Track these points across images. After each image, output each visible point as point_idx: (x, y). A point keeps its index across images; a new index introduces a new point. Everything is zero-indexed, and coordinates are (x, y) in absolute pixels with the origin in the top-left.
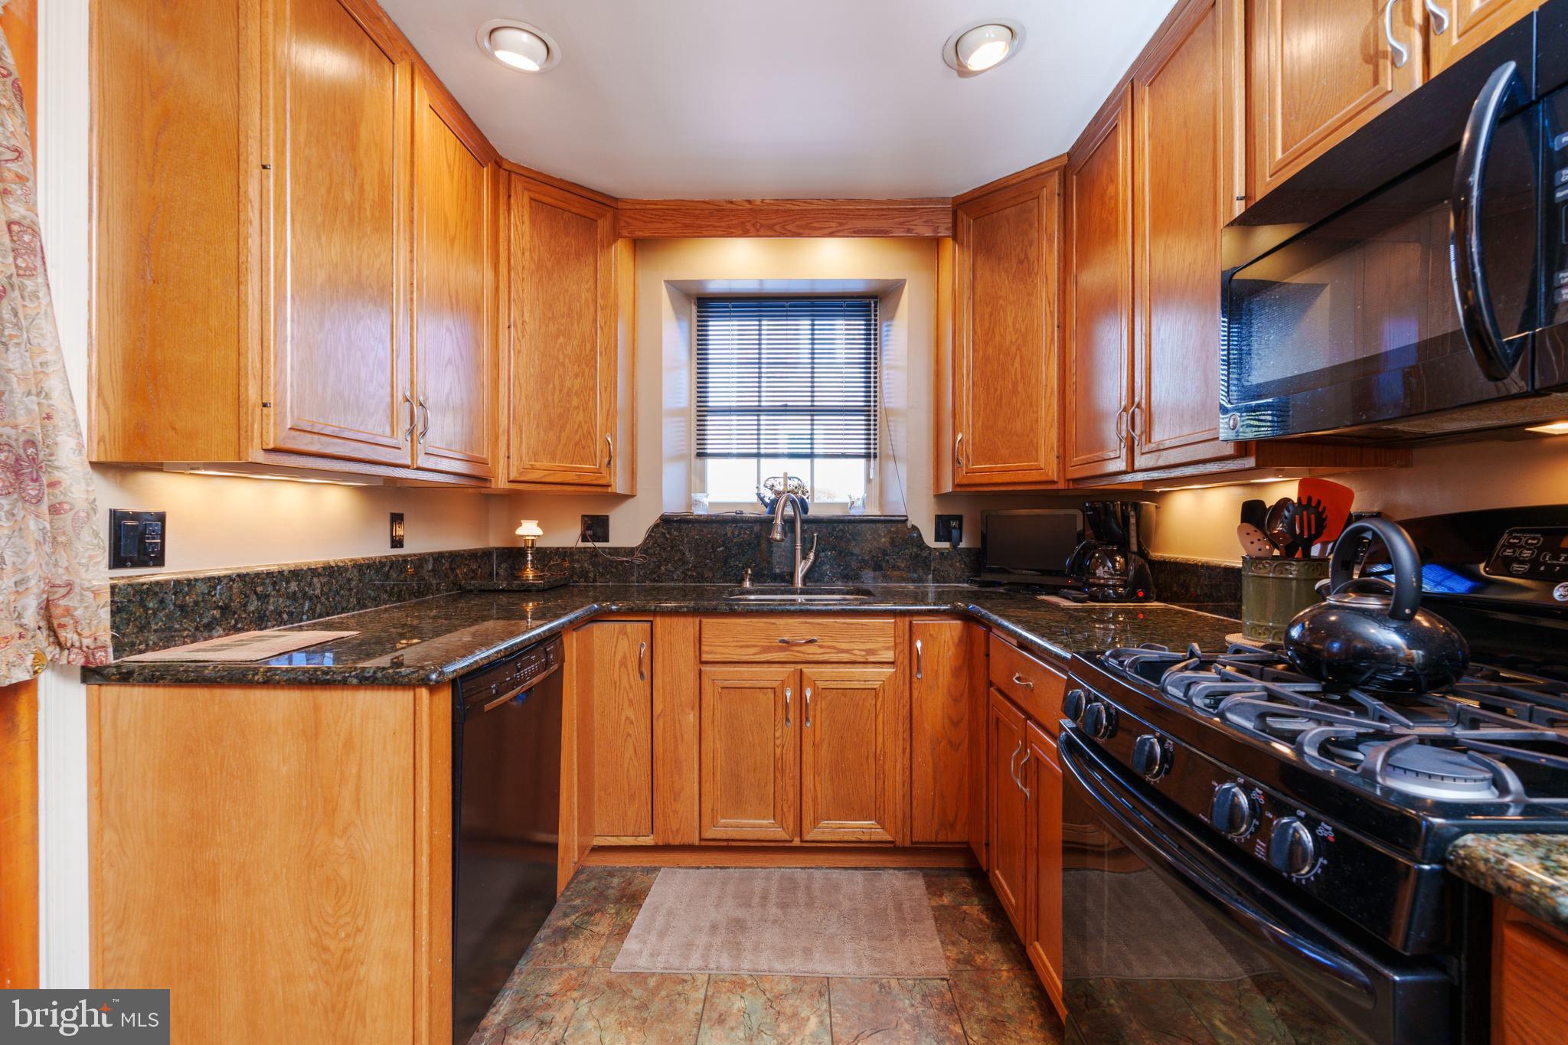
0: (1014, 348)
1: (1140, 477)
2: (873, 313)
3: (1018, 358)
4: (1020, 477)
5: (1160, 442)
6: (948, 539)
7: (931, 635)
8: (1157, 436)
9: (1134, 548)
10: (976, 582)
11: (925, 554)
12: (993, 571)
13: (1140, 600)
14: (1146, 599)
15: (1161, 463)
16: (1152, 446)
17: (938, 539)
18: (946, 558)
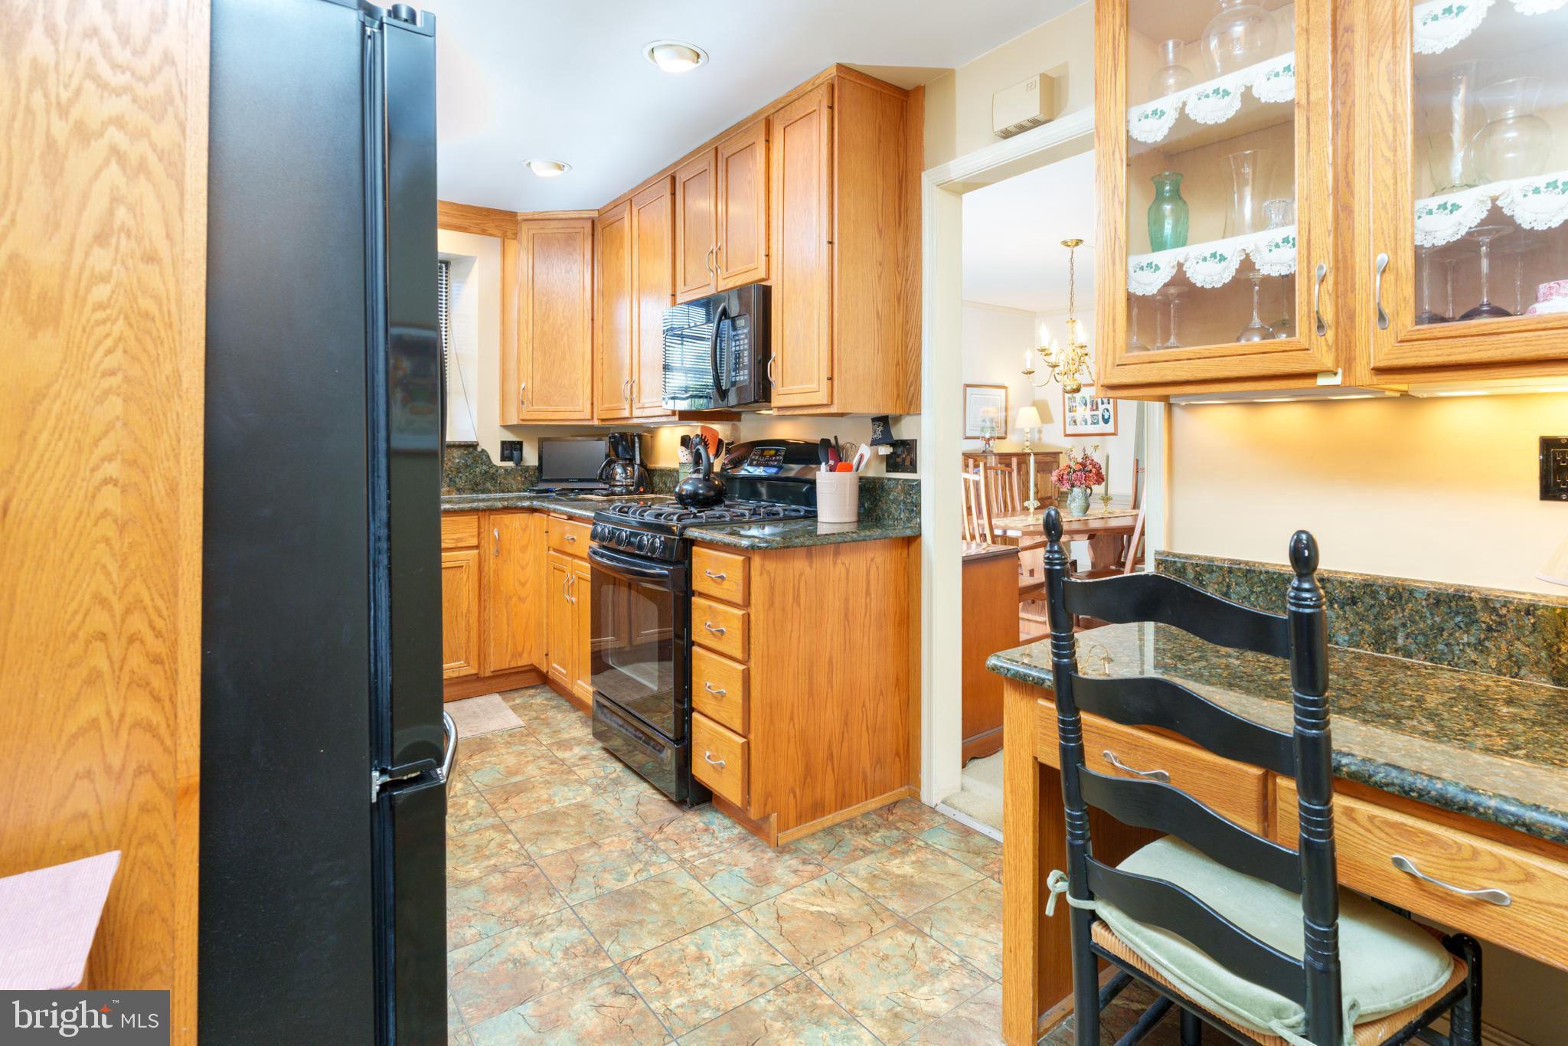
0: (563, 329)
1: (635, 421)
2: (444, 274)
3: (566, 336)
4: (568, 416)
5: (644, 404)
6: (510, 459)
7: (506, 525)
8: (642, 401)
9: (638, 461)
10: (534, 490)
11: (492, 471)
12: (547, 481)
13: (641, 493)
14: (644, 493)
15: (644, 415)
16: (641, 405)
17: (503, 458)
18: (509, 473)
